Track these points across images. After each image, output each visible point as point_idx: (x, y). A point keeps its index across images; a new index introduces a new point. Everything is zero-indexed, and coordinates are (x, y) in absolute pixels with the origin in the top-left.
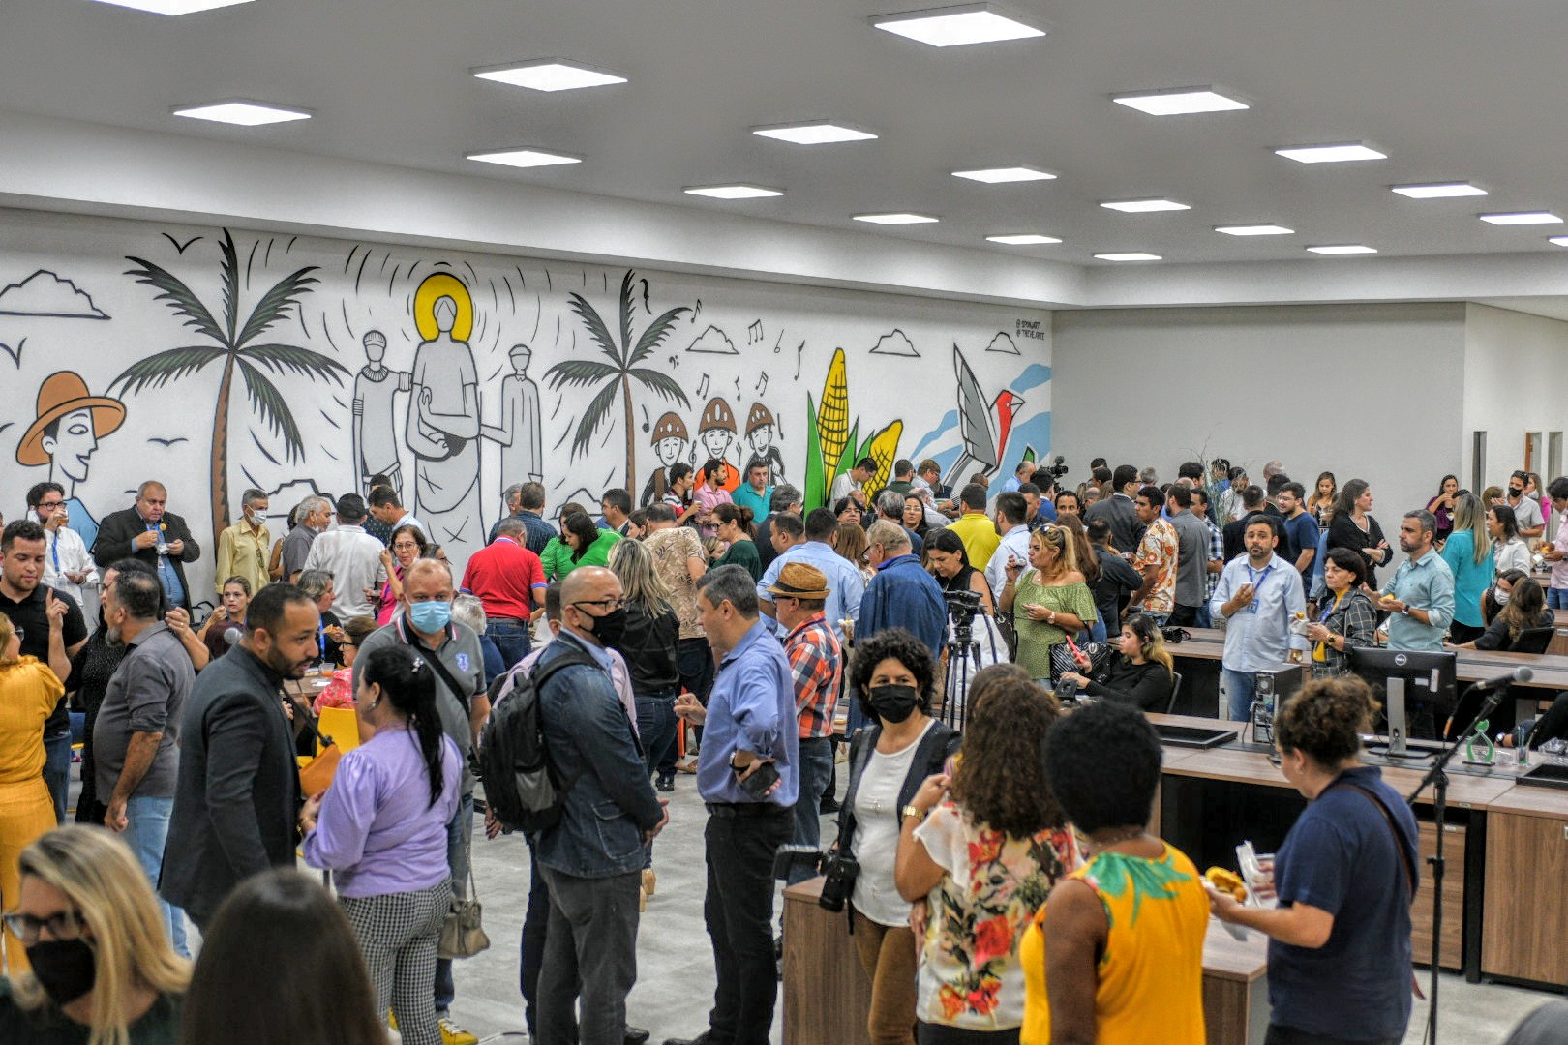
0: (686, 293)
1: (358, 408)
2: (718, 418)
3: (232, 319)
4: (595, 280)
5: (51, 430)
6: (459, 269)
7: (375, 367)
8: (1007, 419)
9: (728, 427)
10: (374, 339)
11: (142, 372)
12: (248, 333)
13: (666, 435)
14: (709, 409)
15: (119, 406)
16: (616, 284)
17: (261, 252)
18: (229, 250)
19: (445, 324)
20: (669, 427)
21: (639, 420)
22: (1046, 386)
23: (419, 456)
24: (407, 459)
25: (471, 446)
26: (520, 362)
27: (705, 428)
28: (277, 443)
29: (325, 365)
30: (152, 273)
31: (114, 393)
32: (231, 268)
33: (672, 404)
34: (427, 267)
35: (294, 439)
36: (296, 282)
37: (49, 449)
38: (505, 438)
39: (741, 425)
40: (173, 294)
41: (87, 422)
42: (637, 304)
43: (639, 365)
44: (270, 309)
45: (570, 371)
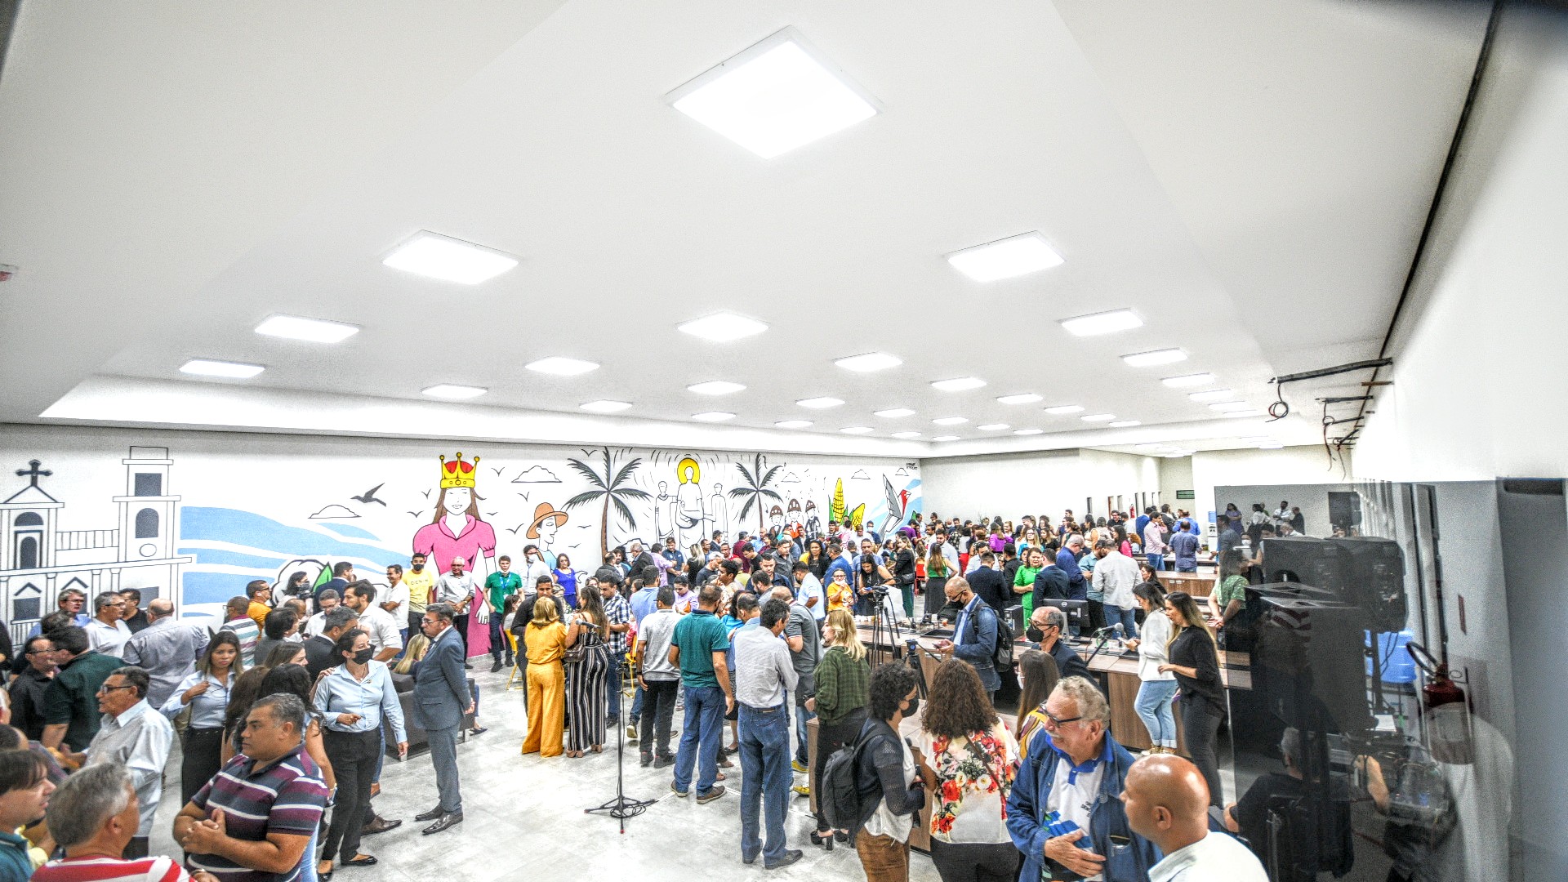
0: (780, 460)
1: (657, 510)
2: (794, 506)
3: (608, 480)
4: (746, 458)
5: (539, 525)
6: (693, 456)
7: (663, 494)
8: (905, 500)
9: (799, 509)
10: (663, 484)
11: (573, 502)
12: (614, 485)
13: (775, 514)
14: (791, 503)
15: (565, 515)
16: (753, 458)
17: (619, 454)
18: (607, 454)
19: (689, 477)
20: (776, 511)
21: (764, 509)
22: (920, 487)
23: (680, 527)
24: (676, 528)
25: (700, 522)
26: (718, 490)
27: (789, 511)
28: (626, 524)
29: (643, 494)
30: (578, 465)
31: (563, 510)
32: (608, 461)
33: (776, 502)
34: (682, 456)
35: (633, 523)
36: (631, 466)
37: (538, 532)
38: (713, 518)
39: (803, 508)
40: (586, 471)
41: (553, 521)
42: (762, 465)
43: (763, 488)
44: (623, 475)
45: (738, 492)
